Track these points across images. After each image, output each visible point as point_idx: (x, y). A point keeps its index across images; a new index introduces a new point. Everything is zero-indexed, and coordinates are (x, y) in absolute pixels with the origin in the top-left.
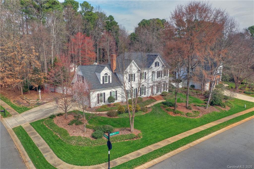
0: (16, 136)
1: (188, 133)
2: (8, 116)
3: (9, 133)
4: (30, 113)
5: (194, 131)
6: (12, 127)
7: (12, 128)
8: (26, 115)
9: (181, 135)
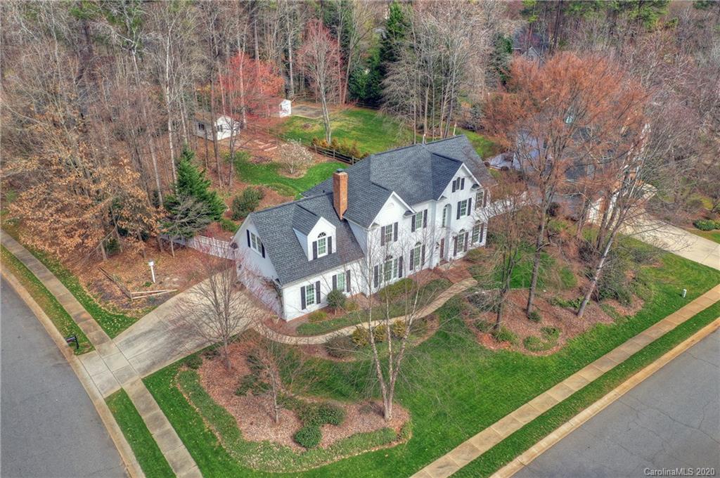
0: (118, 428)
1: (521, 416)
2: (87, 349)
3: (101, 416)
4: (136, 338)
5: (538, 405)
6: (102, 392)
7: (105, 396)
8: (129, 343)
9: (504, 424)
